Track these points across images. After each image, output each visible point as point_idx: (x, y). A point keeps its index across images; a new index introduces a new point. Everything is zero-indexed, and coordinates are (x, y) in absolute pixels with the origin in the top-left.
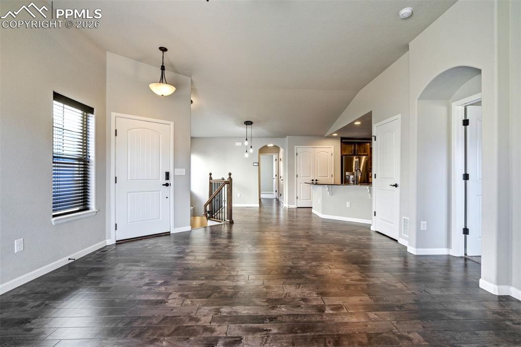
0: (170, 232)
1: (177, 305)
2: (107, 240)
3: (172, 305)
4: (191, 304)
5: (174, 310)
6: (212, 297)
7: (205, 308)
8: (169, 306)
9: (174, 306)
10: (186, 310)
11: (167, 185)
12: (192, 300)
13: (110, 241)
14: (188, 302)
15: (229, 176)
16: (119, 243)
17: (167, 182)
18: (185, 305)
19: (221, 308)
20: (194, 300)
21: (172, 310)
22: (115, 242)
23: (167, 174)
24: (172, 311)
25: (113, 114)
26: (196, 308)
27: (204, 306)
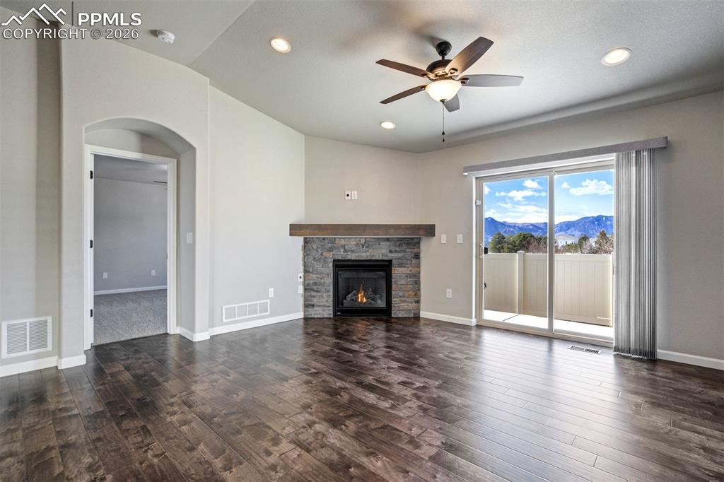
1: (431, 434)
3: (438, 435)
4: (413, 427)
5: (438, 427)
6: (382, 424)
7: (402, 415)
8: (442, 436)
9: (437, 434)
10: (424, 422)
12: (409, 432)
14: (415, 431)
18: (421, 428)
19: (388, 408)
20: (406, 431)
21: (440, 428)
24: (442, 427)
26: (413, 419)
27: (402, 418)
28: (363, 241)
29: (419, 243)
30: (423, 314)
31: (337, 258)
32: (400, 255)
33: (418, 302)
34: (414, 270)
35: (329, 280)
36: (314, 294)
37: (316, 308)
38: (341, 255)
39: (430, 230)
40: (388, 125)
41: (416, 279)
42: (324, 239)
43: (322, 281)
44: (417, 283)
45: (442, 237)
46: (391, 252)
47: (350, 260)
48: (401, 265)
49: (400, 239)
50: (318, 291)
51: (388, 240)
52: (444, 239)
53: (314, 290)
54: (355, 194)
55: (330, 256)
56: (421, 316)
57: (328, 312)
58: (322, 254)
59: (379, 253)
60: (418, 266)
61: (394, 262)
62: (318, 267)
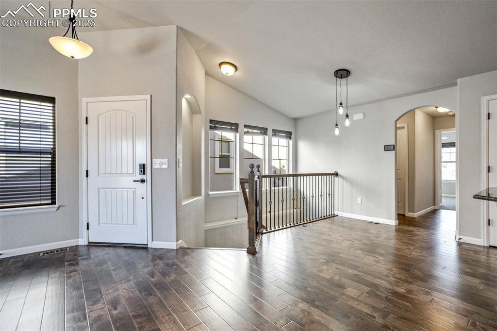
0: (147, 245)
2: (80, 240)
11: (143, 181)
13: (82, 242)
15: (250, 170)
16: (92, 245)
17: (144, 177)
22: (86, 243)
23: (143, 168)
25: (84, 100)
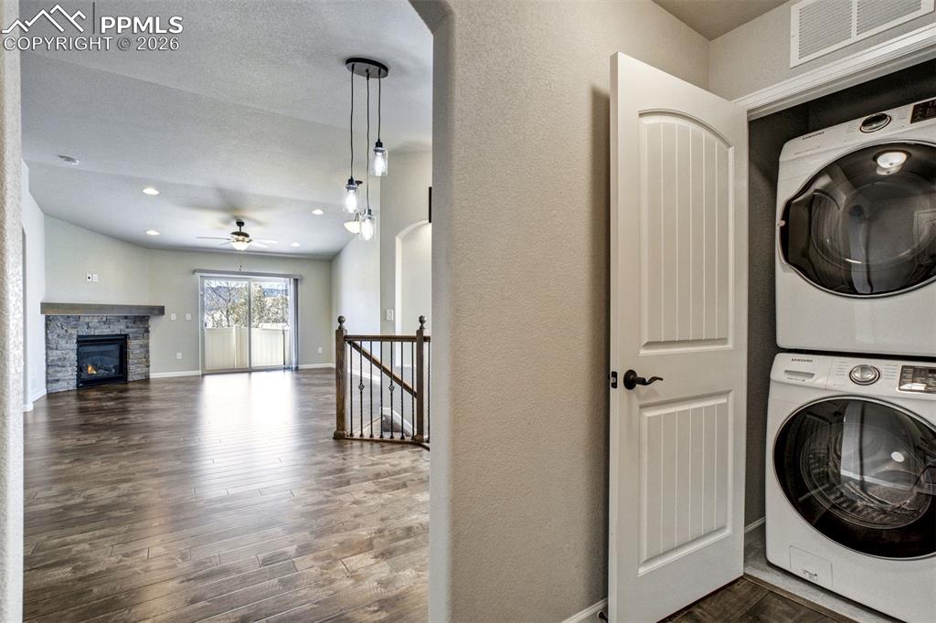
28: (104, 319)
29: (148, 320)
30: (152, 376)
31: (80, 333)
32: (135, 330)
33: (148, 366)
34: (145, 341)
35: (73, 356)
36: (60, 369)
37: (60, 383)
38: (84, 331)
39: (161, 311)
40: (152, 233)
41: (146, 347)
42: (68, 317)
43: (67, 356)
44: (148, 351)
45: (171, 315)
46: (127, 327)
47: (94, 336)
48: (136, 338)
49: (135, 317)
50: (63, 366)
51: (126, 317)
52: (173, 317)
53: (58, 366)
54: (95, 278)
55: (74, 332)
56: (151, 377)
57: (72, 385)
58: (66, 331)
59: (117, 329)
60: (148, 339)
61: (131, 335)
62: (62, 343)
